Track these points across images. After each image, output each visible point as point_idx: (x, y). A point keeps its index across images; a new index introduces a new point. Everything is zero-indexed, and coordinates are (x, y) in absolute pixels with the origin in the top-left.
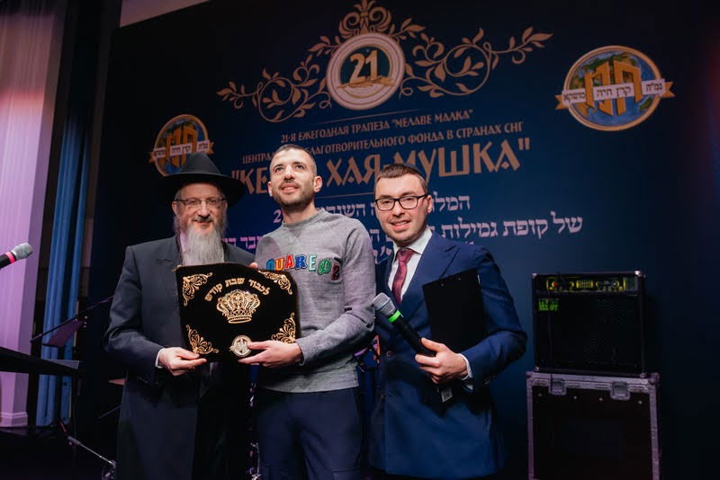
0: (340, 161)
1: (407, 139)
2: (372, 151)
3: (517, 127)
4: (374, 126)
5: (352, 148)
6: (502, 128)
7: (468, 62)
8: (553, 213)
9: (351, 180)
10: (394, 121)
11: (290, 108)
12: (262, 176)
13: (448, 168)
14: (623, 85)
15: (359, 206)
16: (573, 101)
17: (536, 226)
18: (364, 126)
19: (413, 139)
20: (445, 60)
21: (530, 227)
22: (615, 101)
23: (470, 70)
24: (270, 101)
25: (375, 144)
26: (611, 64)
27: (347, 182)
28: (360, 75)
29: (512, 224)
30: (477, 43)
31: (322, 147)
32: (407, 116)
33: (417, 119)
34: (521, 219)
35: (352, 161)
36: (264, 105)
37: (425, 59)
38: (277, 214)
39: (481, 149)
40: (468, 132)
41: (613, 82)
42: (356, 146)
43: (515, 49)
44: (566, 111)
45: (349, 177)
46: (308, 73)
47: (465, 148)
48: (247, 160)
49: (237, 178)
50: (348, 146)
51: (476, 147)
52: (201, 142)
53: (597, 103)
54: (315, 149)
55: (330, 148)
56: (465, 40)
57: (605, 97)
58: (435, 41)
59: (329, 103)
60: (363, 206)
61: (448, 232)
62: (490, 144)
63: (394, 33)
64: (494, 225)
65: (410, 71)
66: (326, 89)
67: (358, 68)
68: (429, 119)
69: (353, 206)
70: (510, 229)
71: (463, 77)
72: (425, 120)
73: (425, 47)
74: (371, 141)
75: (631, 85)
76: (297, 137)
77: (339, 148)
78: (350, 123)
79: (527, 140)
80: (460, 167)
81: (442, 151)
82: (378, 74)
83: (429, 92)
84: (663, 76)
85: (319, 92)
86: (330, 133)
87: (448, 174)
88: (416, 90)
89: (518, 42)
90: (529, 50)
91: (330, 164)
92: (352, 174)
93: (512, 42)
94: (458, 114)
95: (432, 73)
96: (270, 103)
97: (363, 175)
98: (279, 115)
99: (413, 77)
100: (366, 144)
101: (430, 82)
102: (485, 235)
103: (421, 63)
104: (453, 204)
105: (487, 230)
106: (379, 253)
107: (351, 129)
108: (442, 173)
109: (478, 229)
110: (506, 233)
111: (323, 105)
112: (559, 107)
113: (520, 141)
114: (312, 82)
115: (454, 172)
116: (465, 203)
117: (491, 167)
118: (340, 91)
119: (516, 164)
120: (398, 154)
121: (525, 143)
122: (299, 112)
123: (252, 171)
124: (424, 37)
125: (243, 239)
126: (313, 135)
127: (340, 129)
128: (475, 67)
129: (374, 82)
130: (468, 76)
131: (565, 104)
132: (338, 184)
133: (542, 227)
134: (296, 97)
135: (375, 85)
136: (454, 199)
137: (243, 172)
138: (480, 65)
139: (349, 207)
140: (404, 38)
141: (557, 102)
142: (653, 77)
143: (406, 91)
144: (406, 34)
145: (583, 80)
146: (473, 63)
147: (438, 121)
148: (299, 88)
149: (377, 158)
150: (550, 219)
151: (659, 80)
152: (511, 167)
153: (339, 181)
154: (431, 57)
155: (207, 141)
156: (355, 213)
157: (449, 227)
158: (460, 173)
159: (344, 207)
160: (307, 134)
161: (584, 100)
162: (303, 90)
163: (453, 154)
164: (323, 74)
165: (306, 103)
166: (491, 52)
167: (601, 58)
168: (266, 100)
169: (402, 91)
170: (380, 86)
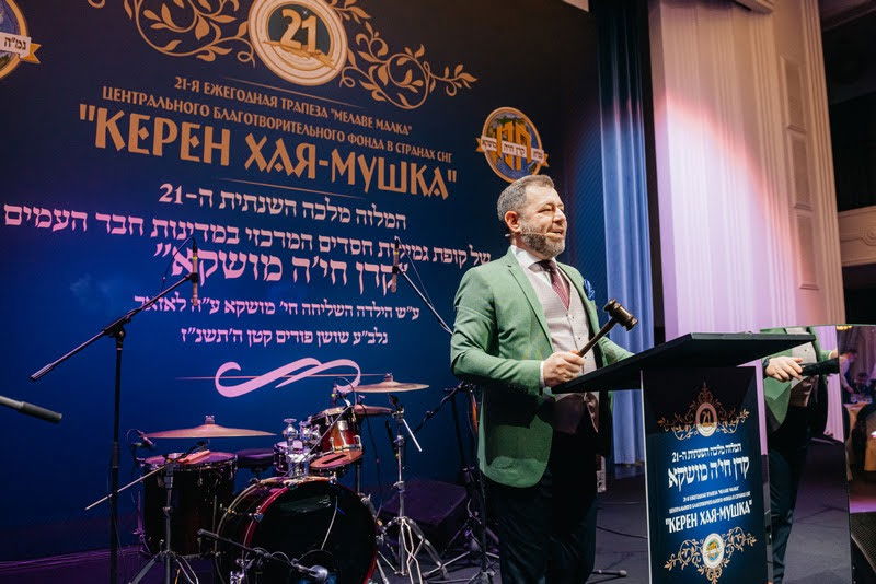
0: (264, 140)
1: (346, 137)
2: (306, 139)
3: (447, 157)
4: (310, 109)
5: (281, 128)
6: (435, 154)
7: (409, 74)
8: (471, 247)
9: (279, 167)
10: (332, 111)
11: (190, 41)
12: (140, 129)
13: (387, 183)
14: (521, 147)
15: (288, 203)
16: (488, 148)
17: (458, 255)
18: (297, 104)
19: (353, 139)
20: (388, 62)
21: (454, 256)
22: (515, 157)
23: (410, 84)
24: (157, 18)
25: (311, 132)
26: (514, 125)
27: (273, 168)
28: (293, 39)
29: (440, 251)
30: (419, 59)
31: (240, 114)
32: (349, 110)
33: (358, 117)
34: (448, 248)
35: (280, 143)
36: (146, 23)
37: (368, 52)
38: (166, 190)
39: (418, 170)
40: (406, 149)
41: (514, 142)
42: (286, 126)
43: (450, 80)
44: (483, 154)
45: (275, 163)
46: (222, 6)
47: (404, 165)
48: (111, 94)
49: (91, 119)
50: (276, 123)
51: (414, 166)
52: (11, 36)
53: (504, 155)
54: (230, 114)
55: (251, 119)
56: (407, 50)
57: (508, 152)
58: (379, 37)
59: (251, 57)
60: (293, 203)
61: (385, 249)
62: (425, 167)
63: (336, 6)
64: (426, 249)
65: (352, 59)
66: (247, 36)
67: (292, 29)
68: (370, 122)
69: (281, 202)
70: (439, 255)
71: (403, 89)
72: (364, 121)
73: (370, 40)
74: (306, 127)
75: (524, 147)
76: (202, 87)
77: (264, 122)
78: (280, 95)
79: (455, 172)
80: (398, 185)
81: (381, 160)
82: (317, 48)
83: (372, 91)
84: (544, 148)
85: (236, 38)
86: (253, 99)
87: (387, 188)
88: (359, 85)
89: (452, 75)
90: (460, 86)
91: (250, 139)
92: (279, 160)
93: (447, 71)
94: (399, 127)
95: (375, 72)
96: (156, 22)
97: (294, 165)
98: (173, 45)
99: (357, 69)
100: (299, 128)
101: (373, 81)
102: (418, 258)
103: (364, 55)
104: (391, 221)
105: (420, 253)
106: (312, 263)
107: (280, 103)
108: (381, 186)
109: (412, 251)
110: (435, 259)
111: (242, 56)
112: (478, 150)
113: (449, 171)
114: (227, 19)
115: (392, 187)
116: (401, 222)
117: (425, 192)
118: (267, 48)
119: (445, 195)
120: (336, 151)
121: (452, 175)
122: (206, 53)
123: (121, 114)
124: (368, 26)
125: (99, 217)
126: (226, 92)
127: (266, 97)
128: (415, 83)
129: (312, 55)
130: (408, 90)
131: (483, 148)
132: (262, 169)
133: (463, 257)
134: (202, 30)
135: (313, 60)
136: (391, 216)
137: (103, 112)
138: (419, 83)
139: (275, 201)
140: (347, 17)
141: (477, 145)
142: (538, 147)
143: (348, 81)
144: (348, 13)
145: (495, 131)
146: (413, 80)
147: (379, 128)
148: (207, 20)
149: (312, 149)
150: (468, 251)
151: (541, 151)
152: (441, 195)
153: (262, 165)
154: (375, 53)
155: (24, 37)
156: (284, 209)
157: (386, 245)
158: (397, 190)
159: (269, 200)
160: (217, 89)
161: (495, 150)
162: (214, 25)
163: (393, 167)
164: (243, 15)
165: (218, 45)
166: (430, 74)
167: (509, 116)
168: (149, 14)
169: (343, 79)
170: (318, 63)
